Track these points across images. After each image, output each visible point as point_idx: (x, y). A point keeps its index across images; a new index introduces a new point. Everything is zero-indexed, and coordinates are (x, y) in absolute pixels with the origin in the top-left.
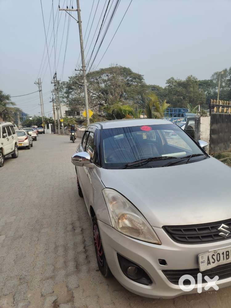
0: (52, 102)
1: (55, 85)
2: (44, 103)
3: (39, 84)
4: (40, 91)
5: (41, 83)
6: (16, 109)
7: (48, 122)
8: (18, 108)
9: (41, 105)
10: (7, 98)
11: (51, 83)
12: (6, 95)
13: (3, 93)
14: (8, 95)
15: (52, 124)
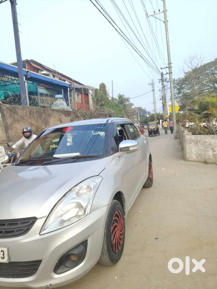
0: (162, 99)
1: (162, 84)
2: (156, 100)
3: (152, 85)
4: (153, 91)
5: (154, 83)
6: (139, 108)
7: (160, 118)
8: (141, 107)
9: (154, 103)
10: (127, 100)
11: (159, 82)
12: (127, 98)
13: (124, 97)
14: (128, 98)
15: (162, 120)
